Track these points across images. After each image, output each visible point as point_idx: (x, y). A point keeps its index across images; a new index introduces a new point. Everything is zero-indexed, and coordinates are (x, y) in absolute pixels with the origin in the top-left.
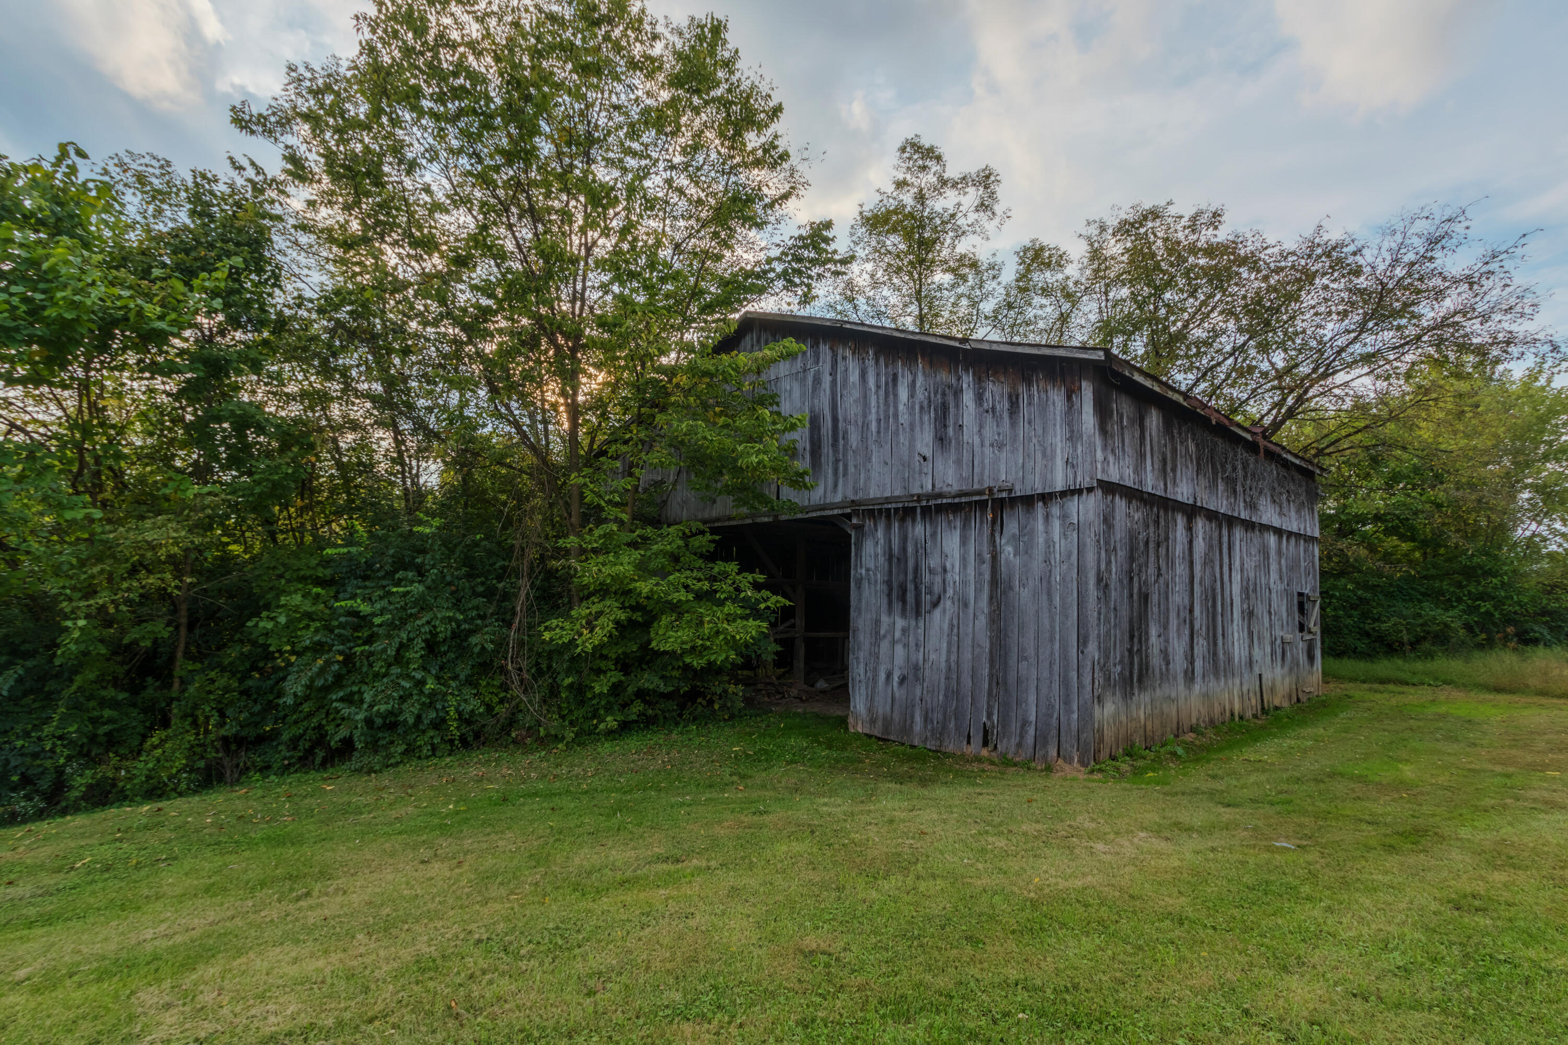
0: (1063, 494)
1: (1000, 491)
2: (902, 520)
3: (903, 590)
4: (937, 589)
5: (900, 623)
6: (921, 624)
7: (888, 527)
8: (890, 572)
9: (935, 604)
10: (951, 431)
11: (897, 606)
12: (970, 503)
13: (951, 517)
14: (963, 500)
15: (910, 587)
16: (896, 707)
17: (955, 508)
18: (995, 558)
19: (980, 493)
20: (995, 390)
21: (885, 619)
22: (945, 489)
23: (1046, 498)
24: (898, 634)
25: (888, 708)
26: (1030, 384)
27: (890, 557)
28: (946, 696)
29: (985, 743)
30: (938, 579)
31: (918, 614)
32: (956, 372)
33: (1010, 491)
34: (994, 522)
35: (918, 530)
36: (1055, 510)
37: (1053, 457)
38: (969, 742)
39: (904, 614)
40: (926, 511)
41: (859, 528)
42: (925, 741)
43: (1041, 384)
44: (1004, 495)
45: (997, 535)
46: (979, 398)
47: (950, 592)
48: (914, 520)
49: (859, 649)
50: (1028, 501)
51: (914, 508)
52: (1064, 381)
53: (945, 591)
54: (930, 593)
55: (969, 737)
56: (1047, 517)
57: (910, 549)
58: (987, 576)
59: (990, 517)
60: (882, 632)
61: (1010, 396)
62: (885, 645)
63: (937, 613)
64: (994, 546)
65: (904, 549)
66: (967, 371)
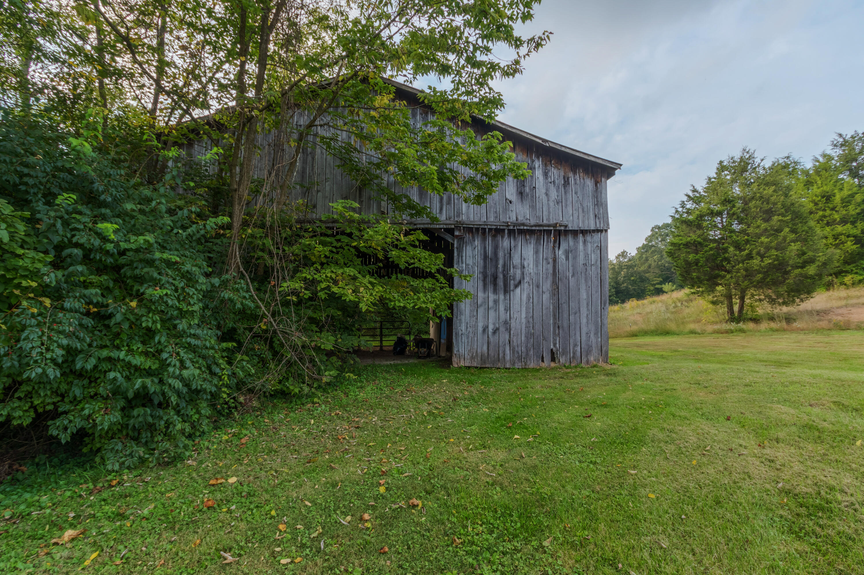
0: (594, 231)
1: (560, 226)
2: (494, 236)
3: (495, 278)
4: (518, 277)
5: (492, 297)
6: (508, 297)
7: (484, 239)
8: (485, 267)
9: (516, 286)
10: (527, 189)
11: (491, 288)
12: (540, 231)
13: (528, 237)
14: (537, 228)
15: (501, 276)
16: (491, 347)
17: (531, 232)
18: (555, 260)
19: (549, 226)
20: (555, 173)
21: (481, 294)
22: (525, 221)
23: (584, 232)
24: (491, 304)
25: (485, 348)
26: (575, 173)
27: (485, 257)
28: (526, 337)
29: (553, 359)
30: (518, 272)
31: (506, 291)
32: (531, 157)
33: (566, 226)
34: (555, 242)
35: (505, 243)
36: (589, 238)
37: (588, 212)
38: (543, 361)
39: (495, 291)
40: (511, 232)
41: (460, 238)
42: (514, 364)
43: (581, 175)
44: (562, 228)
45: (557, 249)
46: (546, 175)
47: (527, 279)
48: (503, 237)
49: (461, 314)
50: (575, 233)
51: (504, 230)
52: (593, 176)
53: (524, 278)
54: (514, 279)
55: (543, 358)
56: (585, 242)
57: (501, 254)
58: (551, 271)
59: (553, 239)
60: (479, 302)
61: (564, 177)
62: (481, 311)
63: (518, 290)
64: (555, 255)
65: (496, 253)
66: (538, 158)
